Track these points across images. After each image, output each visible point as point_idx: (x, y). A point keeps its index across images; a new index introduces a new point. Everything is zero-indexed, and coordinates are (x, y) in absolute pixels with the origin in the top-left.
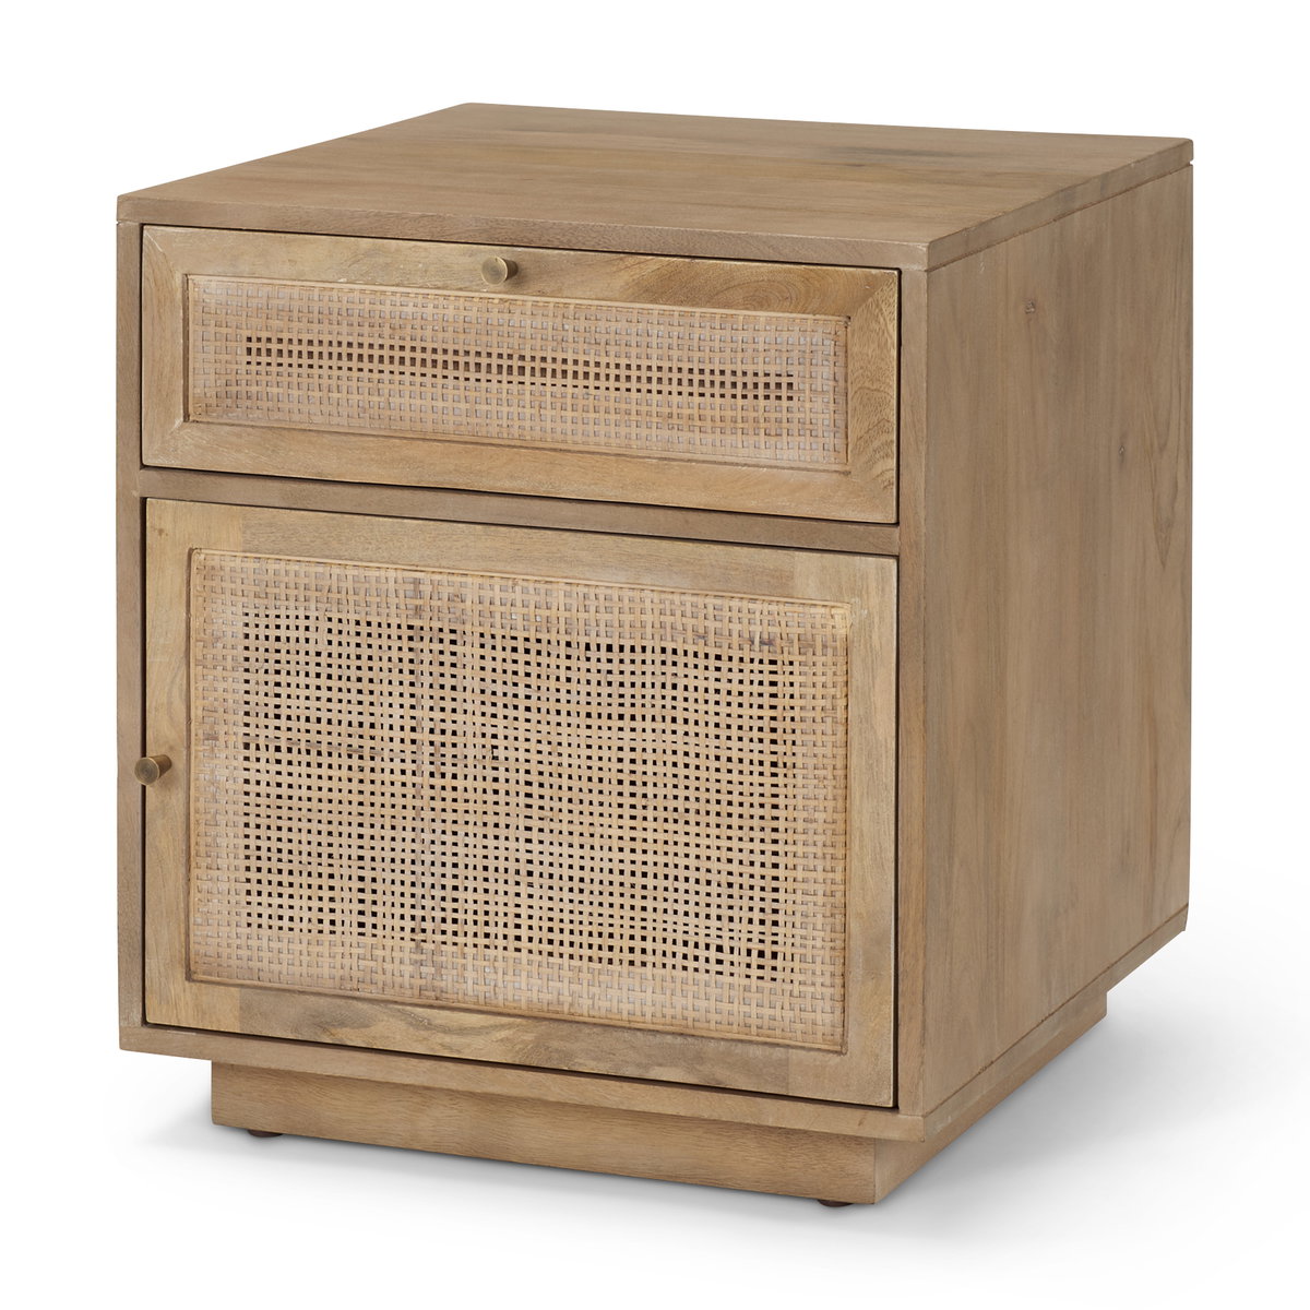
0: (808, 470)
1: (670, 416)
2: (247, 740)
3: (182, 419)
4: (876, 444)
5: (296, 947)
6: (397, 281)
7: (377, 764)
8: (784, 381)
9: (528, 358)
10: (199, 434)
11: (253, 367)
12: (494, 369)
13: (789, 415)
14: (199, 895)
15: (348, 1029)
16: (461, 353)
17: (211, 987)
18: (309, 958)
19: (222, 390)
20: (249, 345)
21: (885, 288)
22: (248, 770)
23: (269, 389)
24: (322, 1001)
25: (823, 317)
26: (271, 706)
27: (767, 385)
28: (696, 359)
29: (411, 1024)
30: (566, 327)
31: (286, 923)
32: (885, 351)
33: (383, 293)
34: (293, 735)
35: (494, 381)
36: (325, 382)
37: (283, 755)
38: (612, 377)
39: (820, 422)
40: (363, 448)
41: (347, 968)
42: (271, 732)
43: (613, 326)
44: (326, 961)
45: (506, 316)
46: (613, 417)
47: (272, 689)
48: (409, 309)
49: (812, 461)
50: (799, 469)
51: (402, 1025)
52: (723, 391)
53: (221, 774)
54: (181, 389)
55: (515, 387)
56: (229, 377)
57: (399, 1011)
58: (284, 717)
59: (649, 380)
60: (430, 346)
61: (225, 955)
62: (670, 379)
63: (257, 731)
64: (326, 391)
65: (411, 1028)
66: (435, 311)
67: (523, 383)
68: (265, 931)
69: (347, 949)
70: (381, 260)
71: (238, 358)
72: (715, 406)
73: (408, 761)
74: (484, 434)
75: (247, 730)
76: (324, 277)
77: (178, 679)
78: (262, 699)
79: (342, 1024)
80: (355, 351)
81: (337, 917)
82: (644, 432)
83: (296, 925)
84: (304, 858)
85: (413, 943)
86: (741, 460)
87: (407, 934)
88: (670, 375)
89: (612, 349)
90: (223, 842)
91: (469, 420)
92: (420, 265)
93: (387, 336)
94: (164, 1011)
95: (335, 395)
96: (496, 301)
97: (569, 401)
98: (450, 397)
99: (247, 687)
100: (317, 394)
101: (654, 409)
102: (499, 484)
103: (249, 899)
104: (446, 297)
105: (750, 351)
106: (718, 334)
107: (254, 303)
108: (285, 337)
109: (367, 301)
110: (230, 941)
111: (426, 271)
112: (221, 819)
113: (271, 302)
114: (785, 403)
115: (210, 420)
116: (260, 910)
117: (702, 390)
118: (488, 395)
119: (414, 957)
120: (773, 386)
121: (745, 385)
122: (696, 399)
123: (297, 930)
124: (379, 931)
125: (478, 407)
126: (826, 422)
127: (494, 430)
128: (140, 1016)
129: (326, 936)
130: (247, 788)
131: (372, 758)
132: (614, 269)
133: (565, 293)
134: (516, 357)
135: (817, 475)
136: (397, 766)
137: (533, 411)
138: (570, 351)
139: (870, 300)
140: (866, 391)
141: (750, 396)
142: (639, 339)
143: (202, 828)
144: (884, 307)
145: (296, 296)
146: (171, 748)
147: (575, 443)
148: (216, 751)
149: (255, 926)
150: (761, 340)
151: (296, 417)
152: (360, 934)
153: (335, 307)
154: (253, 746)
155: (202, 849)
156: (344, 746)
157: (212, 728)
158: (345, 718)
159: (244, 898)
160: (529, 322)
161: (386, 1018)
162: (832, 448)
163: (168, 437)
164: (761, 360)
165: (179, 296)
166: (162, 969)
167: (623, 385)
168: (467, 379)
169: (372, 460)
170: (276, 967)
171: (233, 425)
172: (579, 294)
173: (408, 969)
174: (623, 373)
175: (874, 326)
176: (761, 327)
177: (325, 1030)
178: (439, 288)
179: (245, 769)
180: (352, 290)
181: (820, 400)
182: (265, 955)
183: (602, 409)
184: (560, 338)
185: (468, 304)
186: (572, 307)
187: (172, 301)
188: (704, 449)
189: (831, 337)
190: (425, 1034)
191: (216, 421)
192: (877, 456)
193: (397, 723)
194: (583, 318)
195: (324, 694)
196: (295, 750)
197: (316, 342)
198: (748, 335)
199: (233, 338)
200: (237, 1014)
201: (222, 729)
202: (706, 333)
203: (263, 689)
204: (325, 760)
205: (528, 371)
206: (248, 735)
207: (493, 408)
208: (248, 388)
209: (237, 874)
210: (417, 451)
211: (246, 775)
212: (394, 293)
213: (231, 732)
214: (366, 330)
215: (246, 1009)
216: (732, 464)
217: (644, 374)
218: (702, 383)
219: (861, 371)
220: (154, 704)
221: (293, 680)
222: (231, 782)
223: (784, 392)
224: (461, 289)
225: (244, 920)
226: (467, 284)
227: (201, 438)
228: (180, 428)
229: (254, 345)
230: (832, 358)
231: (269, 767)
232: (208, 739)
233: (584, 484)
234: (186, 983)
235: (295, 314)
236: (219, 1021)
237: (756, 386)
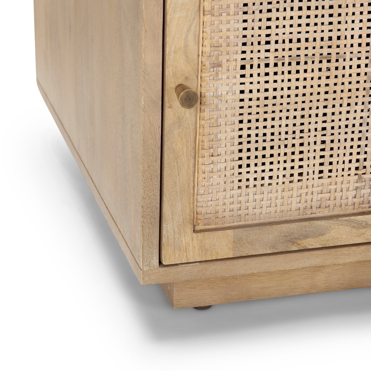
2: (243, 63)
5: (273, 195)
7: (341, 64)
14: (204, 176)
15: (310, 239)
17: (212, 234)
18: (282, 200)
22: (244, 83)
24: (293, 225)
26: (263, 36)
29: (354, 227)
31: (267, 181)
34: (280, 54)
37: (271, 70)
41: (309, 201)
42: (263, 55)
44: (295, 200)
47: (264, 24)
51: (348, 229)
53: (223, 90)
57: (346, 220)
58: (273, 42)
61: (221, 211)
63: (252, 55)
65: (354, 230)
68: (251, 190)
69: (310, 190)
73: (363, 58)
75: (244, 56)
77: (193, 28)
78: (257, 32)
79: (306, 237)
81: (304, 170)
83: (274, 181)
84: (283, 136)
85: (357, 176)
87: (353, 171)
90: (221, 136)
94: (177, 255)
99: (245, 25)
103: (240, 170)
110: (225, 201)
112: (222, 121)
116: (248, 176)
119: (357, 185)
123: (274, 184)
124: (333, 174)
128: (158, 261)
129: (296, 185)
130: (242, 96)
131: (337, 61)
136: (355, 62)
143: (207, 130)
146: (187, 78)
148: (220, 74)
149: (244, 187)
152: (319, 178)
154: (248, 67)
155: (206, 145)
156: (317, 55)
157: (217, 58)
158: (318, 36)
159: (237, 170)
161: (337, 227)
166: (176, 229)
170: (257, 211)
173: (352, 193)
177: (293, 243)
179: (241, 84)
182: (251, 205)
190: (363, 231)
193: (357, 33)
195: (304, 21)
196: (280, 64)
200: (231, 246)
201: (223, 59)
203: (257, 24)
204: (301, 68)
206: (245, 59)
209: (233, 156)
211: (242, 87)
213: (232, 59)
215: (237, 242)
220: (173, 49)
221: (281, 15)
222: (230, 94)
225: (237, 184)
231: (260, 79)
232: (213, 67)
234: (194, 235)
236: (217, 253)
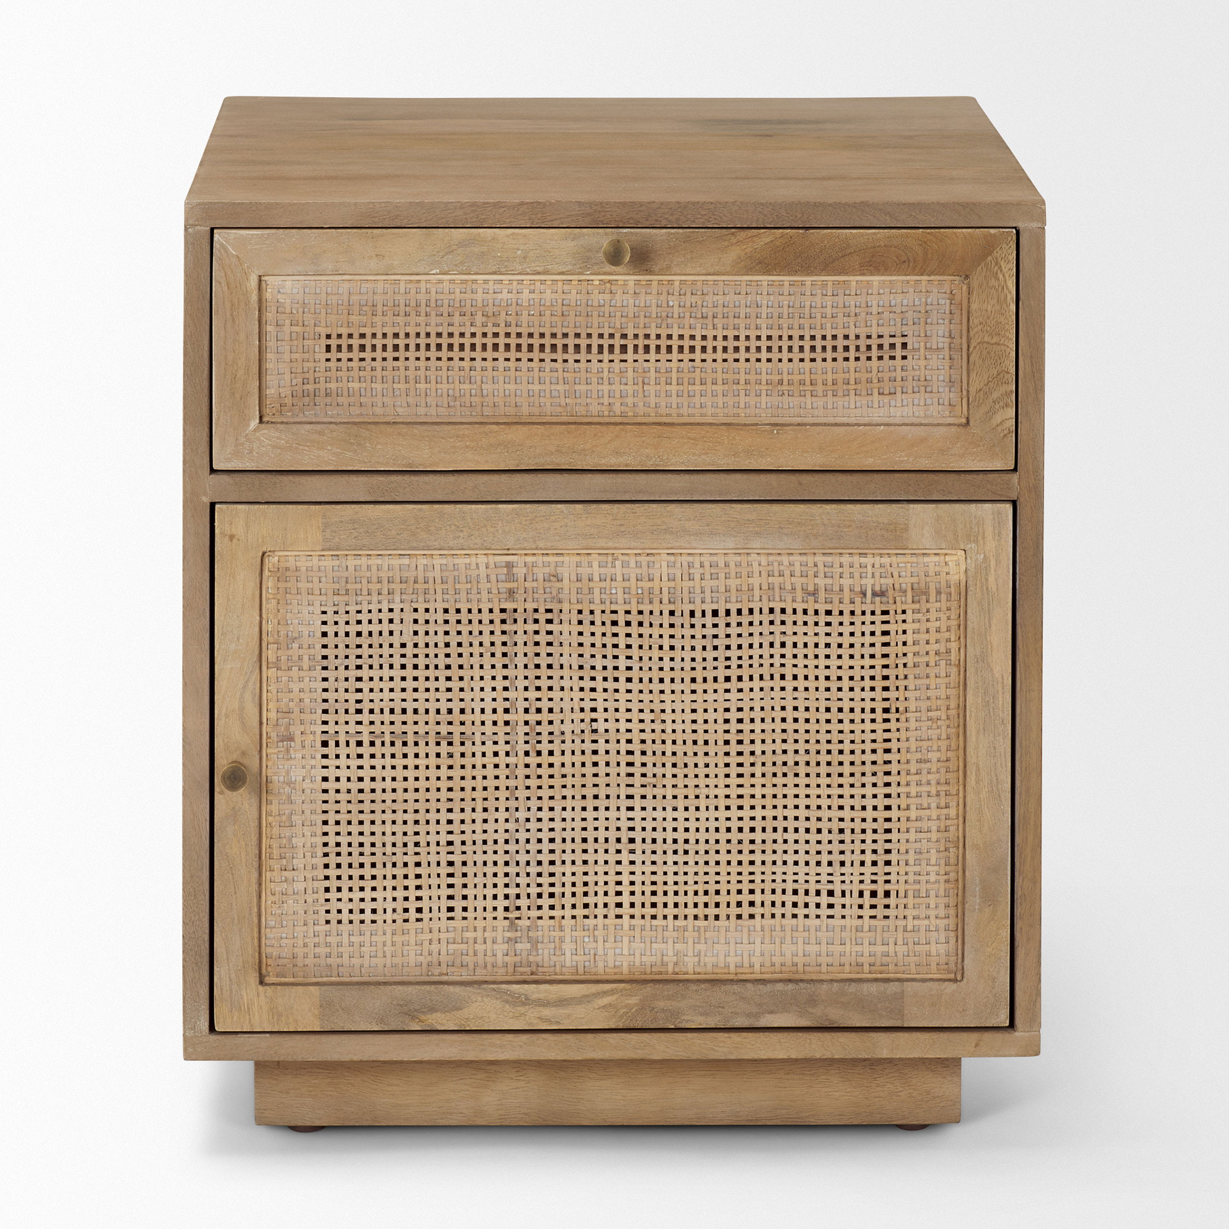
0: (925, 425)
1: (780, 382)
2: (325, 737)
3: (257, 421)
4: (996, 395)
5: (379, 939)
6: (494, 269)
7: (468, 749)
8: (898, 341)
9: (630, 336)
10: (277, 434)
11: (333, 364)
12: (595, 349)
13: (904, 374)
14: (273, 898)
15: (439, 1014)
16: (559, 336)
17: (287, 989)
18: (393, 948)
19: (299, 389)
20: (329, 342)
21: (1004, 246)
22: (327, 767)
23: (350, 385)
24: (410, 989)
25: (938, 278)
26: (352, 701)
27: (880, 347)
28: (807, 326)
29: (507, 1002)
30: (671, 304)
31: (368, 916)
32: (1004, 306)
33: (474, 281)
34: (377, 728)
35: (594, 361)
36: (411, 373)
37: (366, 750)
38: (720, 349)
39: (935, 377)
40: (458, 436)
41: (435, 954)
42: (352, 728)
43: (720, 299)
44: (412, 950)
45: (607, 297)
46: (719, 388)
47: (353, 685)
48: (505, 295)
49: (926, 416)
50: (912, 425)
51: (498, 1004)
52: (835, 355)
53: (297, 774)
54: (256, 391)
55: (617, 365)
56: (307, 376)
57: (494, 990)
58: (366, 711)
59: (758, 349)
60: (525, 331)
61: (301, 955)
62: (780, 347)
63: (337, 728)
64: (412, 382)
65: (507, 1006)
66: (532, 296)
67: (626, 361)
68: (345, 927)
69: (435, 935)
70: (476, 250)
71: (317, 356)
72: (825, 370)
73: (501, 742)
74: (584, 413)
75: (325, 728)
76: (415, 270)
77: (250, 684)
78: (342, 695)
79: (432, 1010)
80: (445, 341)
81: (425, 904)
82: (752, 400)
83: (379, 917)
84: (389, 849)
85: (507, 922)
86: (853, 420)
87: (500, 913)
88: (780, 343)
89: (719, 322)
90: (298, 841)
91: (568, 400)
92: (519, 252)
93: (479, 324)
94: (235, 1018)
95: (422, 386)
96: (597, 283)
97: (674, 375)
98: (547, 380)
99: (325, 685)
100: (402, 386)
101: (764, 377)
102: (603, 462)
103: (328, 896)
104: (543, 282)
105: (863, 315)
106: (829, 301)
107: (333, 299)
108: (368, 331)
109: (458, 291)
110: (307, 940)
111: (525, 258)
112: (297, 819)
113: (353, 297)
114: (898, 362)
115: (285, 420)
116: (340, 905)
117: (813, 355)
118: (589, 375)
119: (508, 935)
120: (886, 347)
121: (858, 348)
122: (807, 364)
123: (380, 922)
124: (470, 914)
125: (577, 387)
126: (941, 378)
127: (595, 409)
128: (207, 1024)
129: (412, 925)
130: (325, 785)
131: (463, 744)
132: (726, 244)
133: (675, 270)
134: (618, 336)
135: (935, 429)
136: (489, 748)
137: (636, 387)
138: (675, 326)
139: (989, 258)
140: (985, 345)
141: (863, 358)
142: (748, 310)
143: (276, 831)
144: (1003, 264)
145: (380, 290)
146: (244, 753)
147: (679, 415)
148: (292, 751)
149: (334, 922)
150: (875, 303)
151: (379, 410)
152: (449, 919)
153: (422, 298)
154: (332, 743)
155: (276, 853)
156: (432, 734)
157: (287, 728)
158: (432, 706)
159: (323, 896)
160: (631, 301)
161: (480, 999)
162: (946, 403)
163: (243, 440)
164: (874, 322)
165: (254, 297)
166: (233, 976)
167: (730, 356)
168: (565, 361)
169: (467, 447)
170: (356, 961)
171: (311, 423)
172: (688, 271)
173: (501, 948)
174: (731, 344)
175: (993, 282)
176: (875, 291)
177: (413, 1018)
178: (539, 273)
179: (323, 767)
180: (440, 282)
181: (935, 357)
182: (345, 950)
183: (709, 381)
184: (664, 314)
185: (566, 287)
186: (677, 283)
187: (247, 303)
188: (816, 412)
189: (947, 296)
190: (522, 1009)
191: (292, 420)
192: (997, 406)
193: (489, 706)
194: (689, 294)
195: (410, 684)
196: (378, 743)
197: (402, 335)
198: (861, 300)
199: (312, 336)
200: (316, 1012)
201: (296, 730)
202: (818, 300)
203: (343, 685)
204: (410, 750)
205: (630, 349)
206: (327, 732)
207: (594, 387)
208: (328, 385)
209: (315, 873)
210: (517, 434)
211: (325, 772)
212: (486, 282)
213: (308, 732)
214: (457, 319)
215: (326, 1006)
216: (843, 425)
217: (753, 344)
218: (813, 349)
219: (980, 327)
220: (224, 711)
221: (376, 673)
222: (308, 781)
223: (899, 352)
224: (562, 273)
225: (323, 917)
226: (570, 267)
227: (278, 438)
228: (255, 430)
229: (333, 342)
230: (948, 316)
231: (350, 762)
232: (282, 741)
233: (694, 454)
234: (261, 988)
235: (380, 308)
236: (296, 1021)
237: (869, 348)
